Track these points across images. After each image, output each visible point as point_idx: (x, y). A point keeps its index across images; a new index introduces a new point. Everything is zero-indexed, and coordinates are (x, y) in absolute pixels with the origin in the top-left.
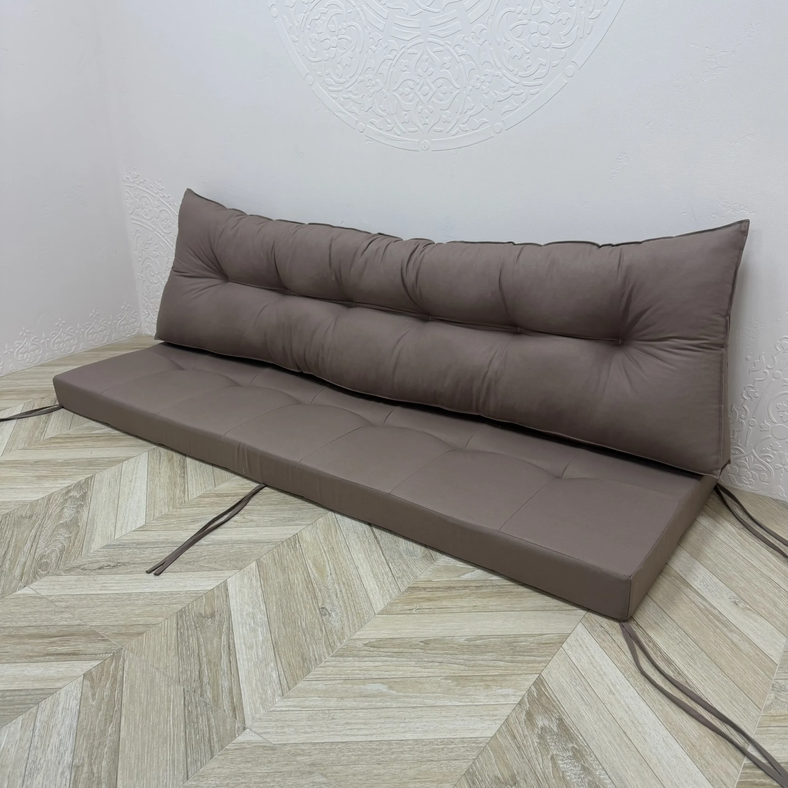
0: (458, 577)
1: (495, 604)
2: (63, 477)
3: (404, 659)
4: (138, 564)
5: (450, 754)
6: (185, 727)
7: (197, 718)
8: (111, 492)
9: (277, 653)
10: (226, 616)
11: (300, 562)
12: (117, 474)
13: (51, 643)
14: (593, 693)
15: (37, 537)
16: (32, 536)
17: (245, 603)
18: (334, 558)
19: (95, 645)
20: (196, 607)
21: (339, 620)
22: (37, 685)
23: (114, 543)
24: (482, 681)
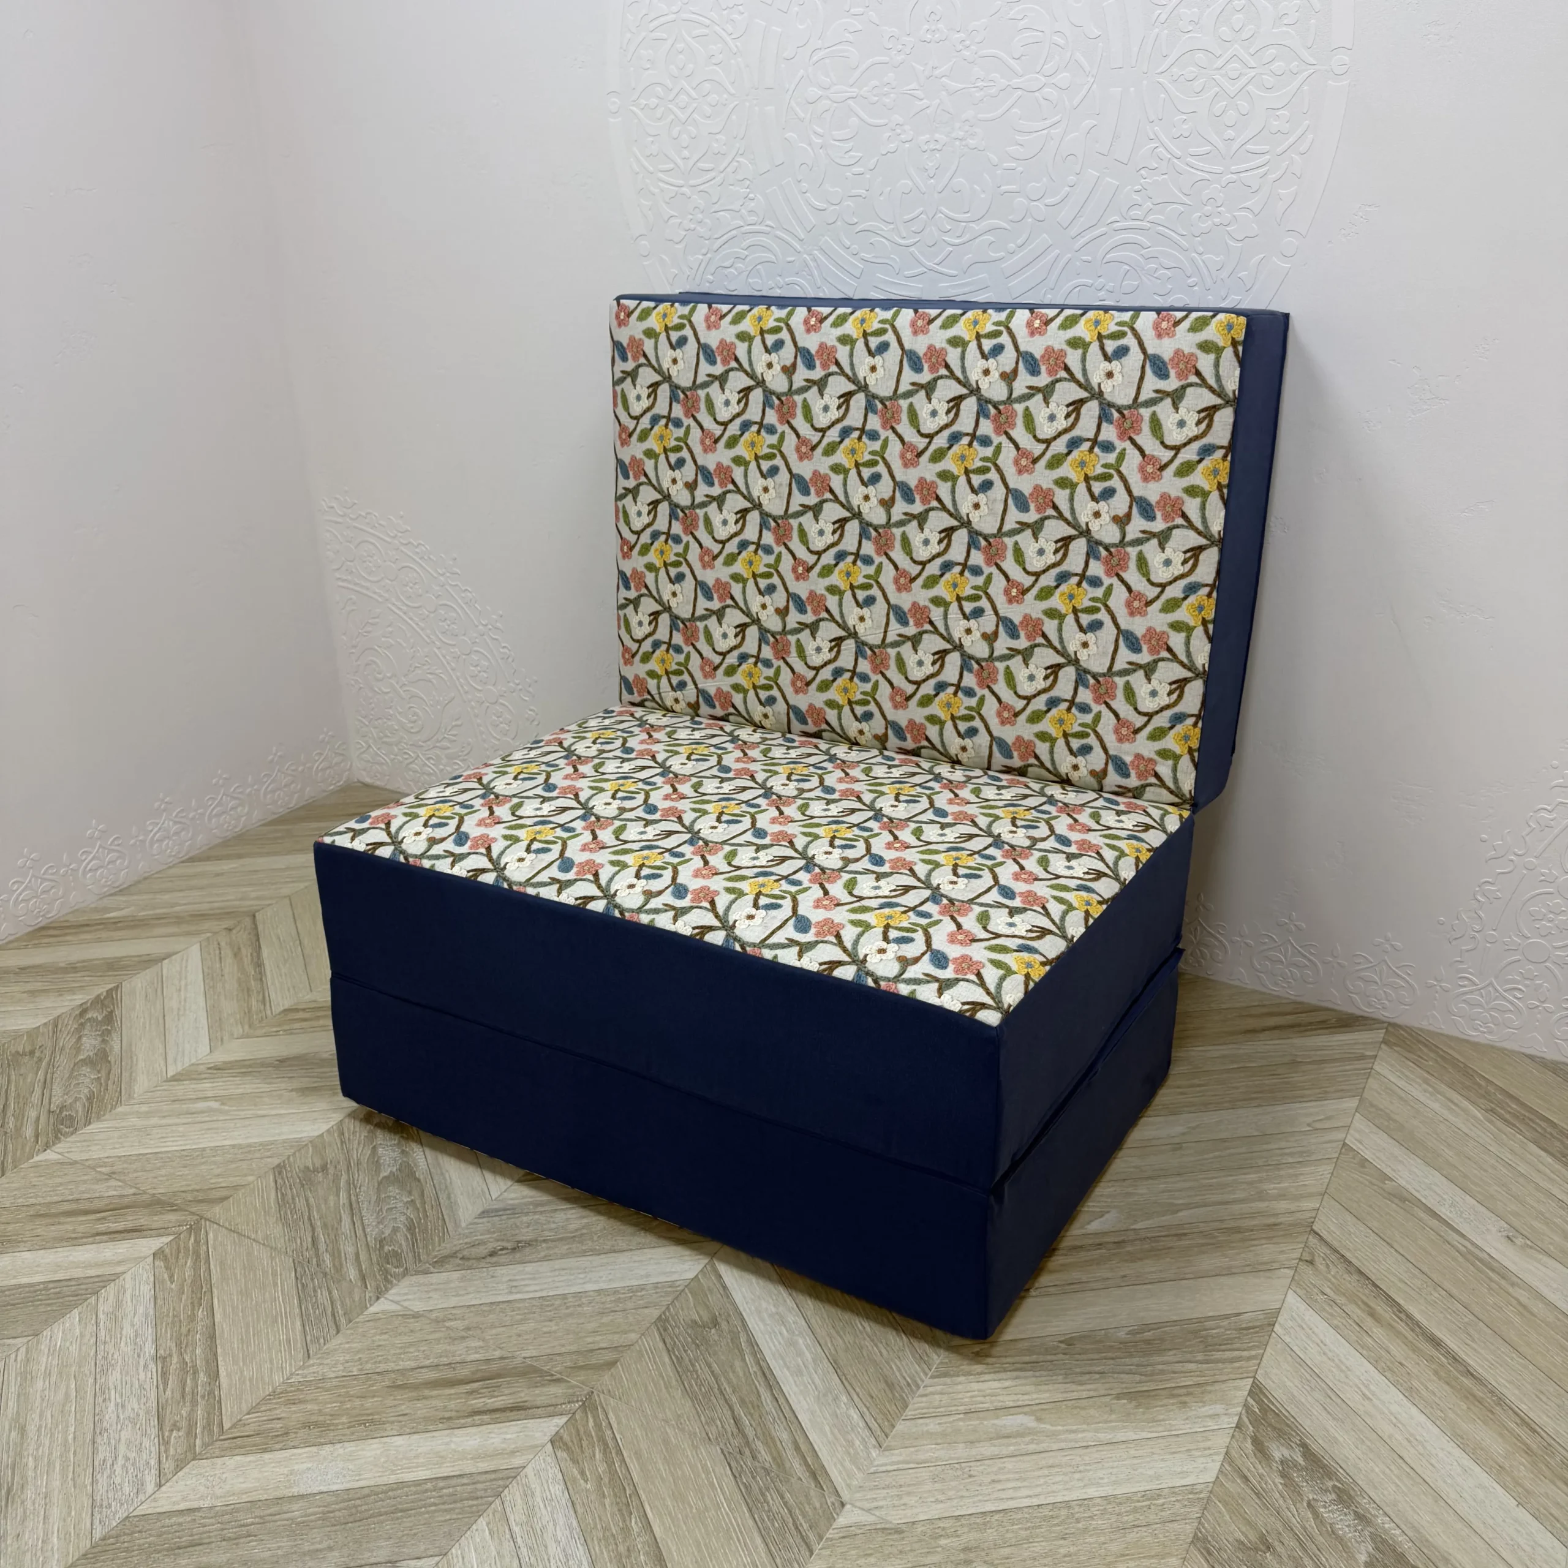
0: (1082, 1227)
1: (1153, 1269)
3: (1042, 1373)
4: (553, 1241)
5: (1163, 1514)
6: (750, 1510)
7: (763, 1495)
9: (843, 1379)
10: (737, 1322)
13: (470, 1393)
14: (1339, 1401)
15: (354, 1205)
16: (344, 1205)
17: (759, 1299)
19: (545, 1389)
20: (682, 1310)
22: (484, 1466)
23: (493, 1208)
24: (1173, 1396)
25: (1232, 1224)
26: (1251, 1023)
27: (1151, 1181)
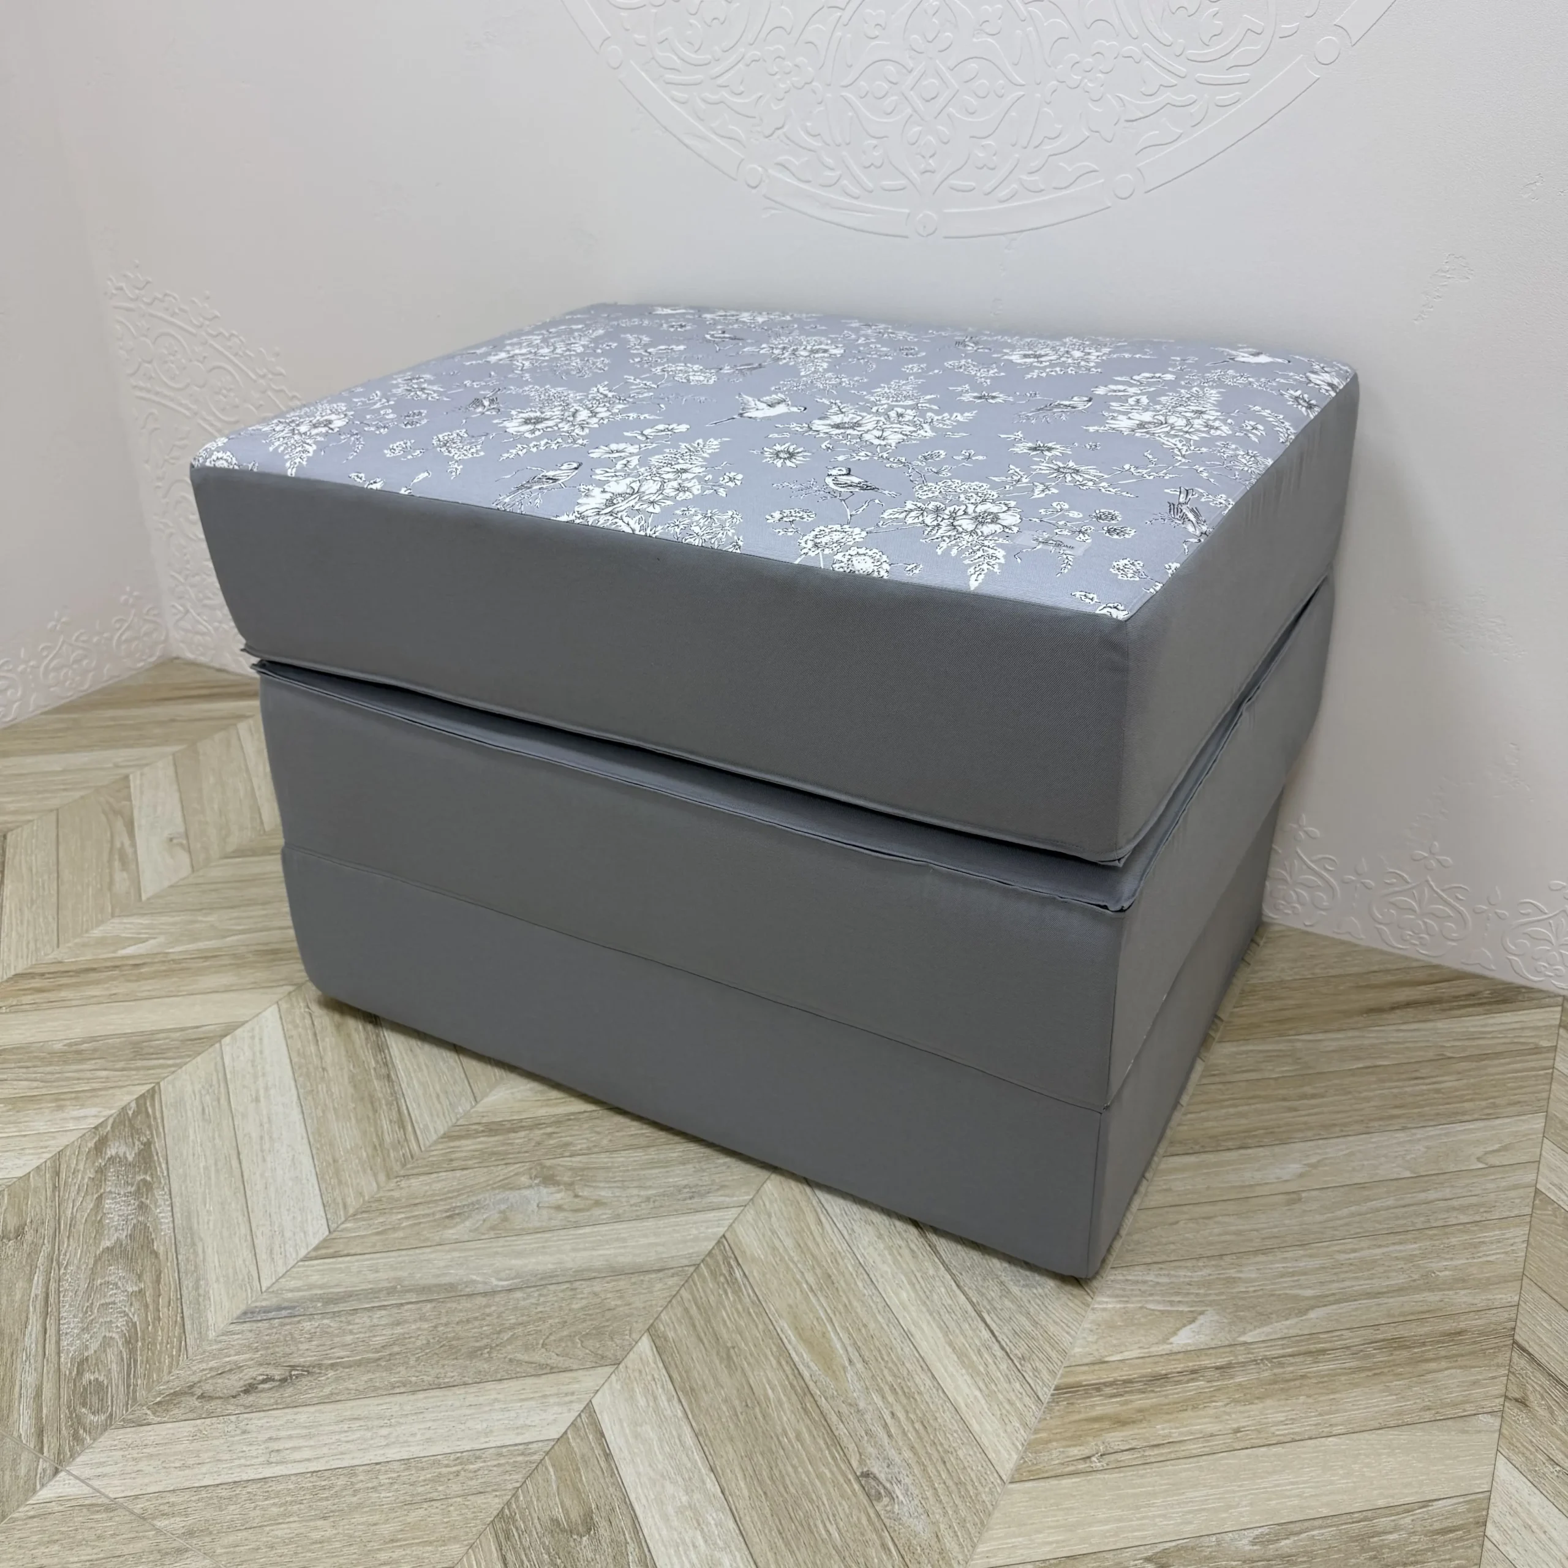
0: (1165, 1340)
1: (1281, 1417)
2: (79, 1098)
4: (345, 1366)
8: (214, 1139)
10: (625, 1523)
11: (761, 1327)
12: (215, 1082)
15: (51, 1300)
16: (36, 1296)
17: (662, 1476)
18: (841, 1307)
20: (538, 1500)
21: (921, 1510)
23: (264, 1304)
25: (1390, 1333)
26: (1372, 998)
27: (1261, 1258)
